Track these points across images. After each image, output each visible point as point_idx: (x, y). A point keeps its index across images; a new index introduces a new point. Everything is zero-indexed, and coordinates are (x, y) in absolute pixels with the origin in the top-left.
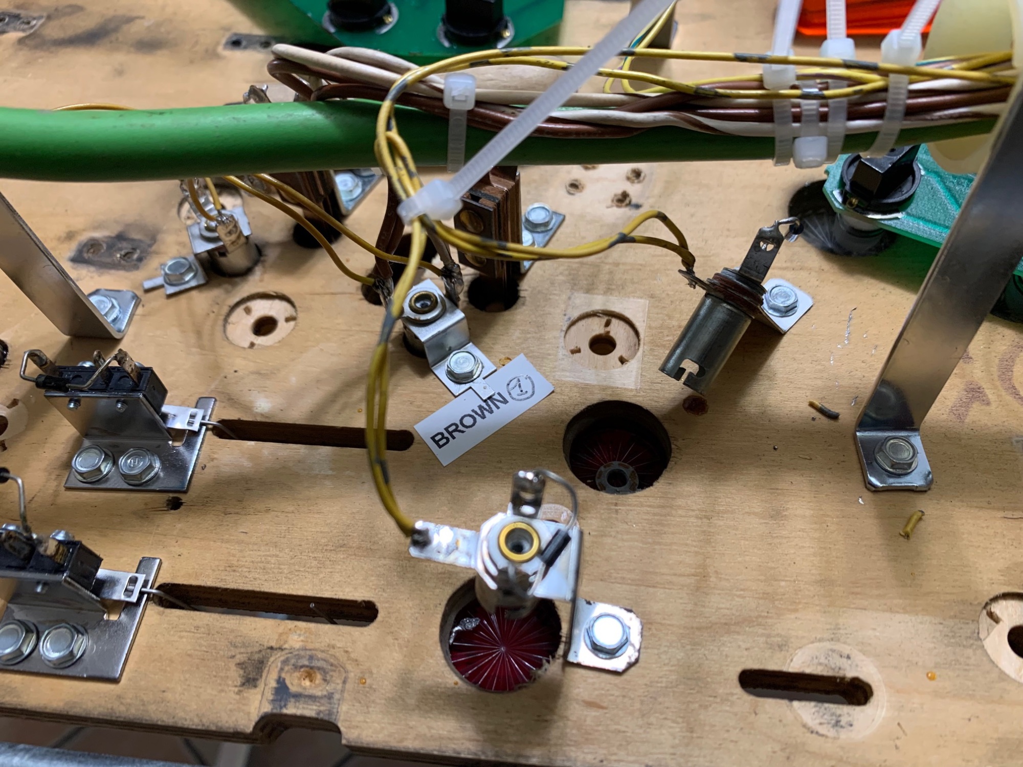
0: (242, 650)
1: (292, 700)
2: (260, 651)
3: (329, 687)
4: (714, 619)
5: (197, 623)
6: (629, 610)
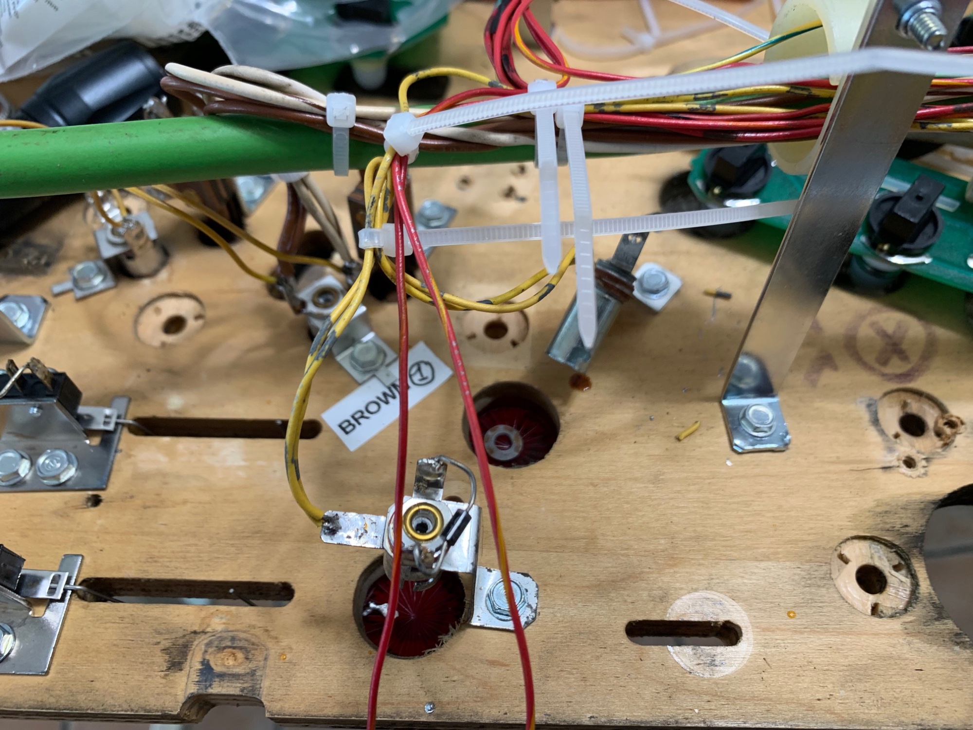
0: (167, 636)
1: (217, 680)
2: (184, 636)
3: (252, 665)
4: (602, 577)
5: (122, 614)
6: (526, 575)
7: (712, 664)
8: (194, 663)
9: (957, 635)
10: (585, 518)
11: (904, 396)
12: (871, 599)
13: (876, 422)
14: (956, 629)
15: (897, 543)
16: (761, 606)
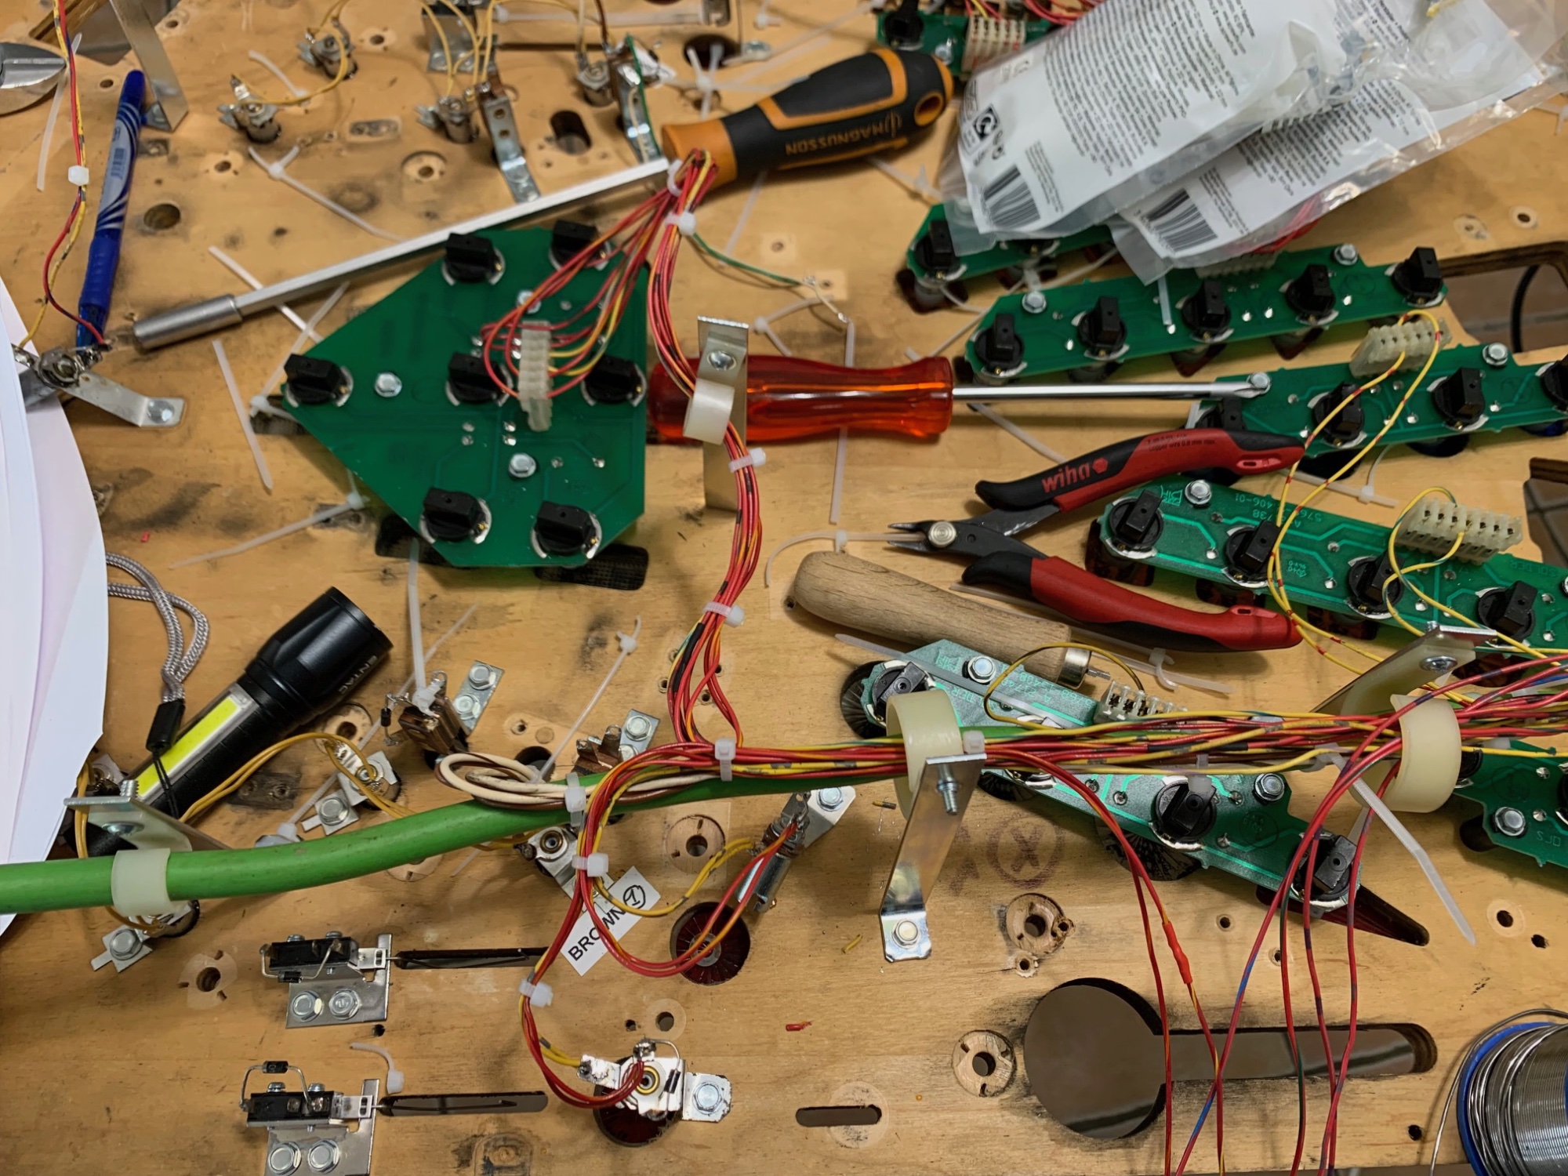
0: (454, 1140)
1: (497, 1171)
2: (468, 1139)
3: (521, 1159)
4: (779, 1075)
5: (417, 1124)
6: (722, 1077)
7: (858, 1138)
8: (478, 1160)
9: (1039, 1107)
10: (768, 1026)
11: (1032, 899)
12: (982, 1080)
13: (1003, 927)
14: (1039, 1103)
15: (1005, 1035)
16: (898, 1092)
